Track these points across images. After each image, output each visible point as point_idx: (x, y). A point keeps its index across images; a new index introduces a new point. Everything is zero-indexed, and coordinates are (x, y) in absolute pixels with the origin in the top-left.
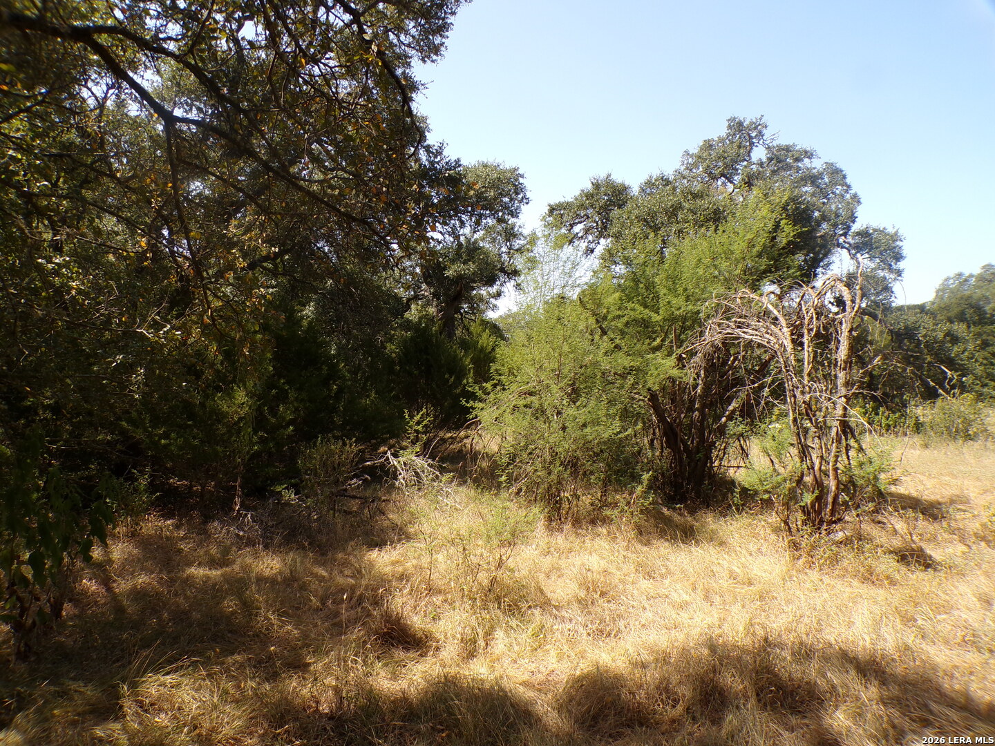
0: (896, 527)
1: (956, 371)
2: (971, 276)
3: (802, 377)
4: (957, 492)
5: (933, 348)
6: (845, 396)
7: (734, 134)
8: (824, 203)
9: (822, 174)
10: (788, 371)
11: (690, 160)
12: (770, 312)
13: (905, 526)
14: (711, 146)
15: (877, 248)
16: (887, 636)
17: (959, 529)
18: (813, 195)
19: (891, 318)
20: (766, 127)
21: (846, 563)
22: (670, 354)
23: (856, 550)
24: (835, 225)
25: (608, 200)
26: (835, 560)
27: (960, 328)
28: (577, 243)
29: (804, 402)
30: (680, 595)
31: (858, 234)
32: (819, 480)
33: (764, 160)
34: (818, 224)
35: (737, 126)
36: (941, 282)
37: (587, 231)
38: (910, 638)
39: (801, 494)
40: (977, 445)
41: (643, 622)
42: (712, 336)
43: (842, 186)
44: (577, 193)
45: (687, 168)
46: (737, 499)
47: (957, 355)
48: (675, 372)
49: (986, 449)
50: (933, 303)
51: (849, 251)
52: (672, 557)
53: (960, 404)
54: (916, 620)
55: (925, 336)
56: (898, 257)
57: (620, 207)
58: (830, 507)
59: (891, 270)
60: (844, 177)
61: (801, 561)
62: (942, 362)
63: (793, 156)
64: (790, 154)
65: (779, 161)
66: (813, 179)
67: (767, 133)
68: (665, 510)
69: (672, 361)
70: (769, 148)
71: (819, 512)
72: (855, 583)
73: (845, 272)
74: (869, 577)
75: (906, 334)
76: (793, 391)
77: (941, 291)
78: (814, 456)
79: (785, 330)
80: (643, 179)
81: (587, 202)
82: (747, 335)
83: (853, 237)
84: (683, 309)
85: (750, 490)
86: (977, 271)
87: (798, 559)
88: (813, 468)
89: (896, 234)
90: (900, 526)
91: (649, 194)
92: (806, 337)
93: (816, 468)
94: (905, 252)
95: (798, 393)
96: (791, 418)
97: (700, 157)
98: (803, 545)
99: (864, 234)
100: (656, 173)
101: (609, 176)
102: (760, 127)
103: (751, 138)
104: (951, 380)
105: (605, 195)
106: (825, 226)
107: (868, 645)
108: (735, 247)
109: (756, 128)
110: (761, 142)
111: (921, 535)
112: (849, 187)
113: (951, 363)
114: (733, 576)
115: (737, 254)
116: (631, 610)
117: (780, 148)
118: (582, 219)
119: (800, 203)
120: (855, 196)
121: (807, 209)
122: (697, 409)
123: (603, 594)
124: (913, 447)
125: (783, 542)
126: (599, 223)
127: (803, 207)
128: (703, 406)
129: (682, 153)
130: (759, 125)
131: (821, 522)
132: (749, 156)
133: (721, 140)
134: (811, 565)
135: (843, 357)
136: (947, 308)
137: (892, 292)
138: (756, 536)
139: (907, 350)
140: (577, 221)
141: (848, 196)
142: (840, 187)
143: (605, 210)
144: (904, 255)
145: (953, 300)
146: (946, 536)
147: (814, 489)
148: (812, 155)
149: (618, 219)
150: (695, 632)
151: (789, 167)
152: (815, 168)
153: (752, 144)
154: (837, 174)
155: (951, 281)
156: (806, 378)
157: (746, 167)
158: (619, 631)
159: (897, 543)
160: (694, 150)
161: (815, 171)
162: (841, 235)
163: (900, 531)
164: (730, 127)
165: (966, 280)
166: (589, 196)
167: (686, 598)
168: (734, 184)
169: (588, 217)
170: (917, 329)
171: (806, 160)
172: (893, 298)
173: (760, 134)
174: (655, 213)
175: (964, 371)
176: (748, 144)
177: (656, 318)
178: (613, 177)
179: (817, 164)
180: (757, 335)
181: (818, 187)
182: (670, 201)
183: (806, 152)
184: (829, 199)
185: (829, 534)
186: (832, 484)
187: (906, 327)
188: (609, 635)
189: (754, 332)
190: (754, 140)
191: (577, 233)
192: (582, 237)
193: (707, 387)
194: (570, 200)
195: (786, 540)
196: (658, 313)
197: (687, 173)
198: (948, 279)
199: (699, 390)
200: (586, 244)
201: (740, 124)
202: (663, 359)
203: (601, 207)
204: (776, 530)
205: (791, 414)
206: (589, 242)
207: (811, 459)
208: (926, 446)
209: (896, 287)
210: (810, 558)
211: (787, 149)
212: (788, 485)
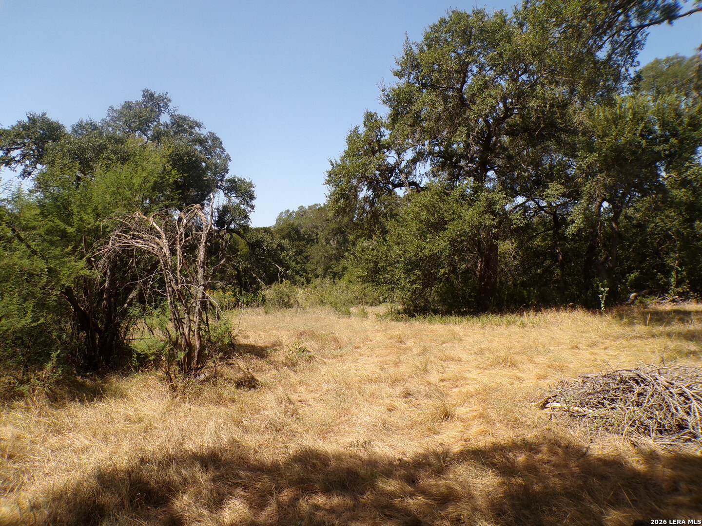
0: (240, 365)
1: (283, 268)
2: (293, 212)
3: (176, 273)
4: (276, 339)
5: (271, 254)
6: (203, 285)
7: (148, 102)
8: (208, 158)
9: (207, 139)
10: (166, 269)
11: (114, 114)
12: (154, 228)
13: (245, 364)
14: (130, 107)
15: (240, 190)
16: (224, 436)
17: (275, 361)
18: (201, 152)
19: (248, 236)
20: (170, 101)
21: (205, 394)
22: (81, 258)
23: (212, 385)
24: (215, 174)
25: (43, 134)
26: (198, 394)
27: (286, 242)
28: (14, 165)
29: (178, 290)
30: (82, 442)
31: (229, 181)
32: (188, 341)
33: (169, 123)
34: (204, 172)
35: (149, 96)
36: (278, 215)
37: (24, 156)
38: (238, 434)
39: (177, 353)
40: (293, 310)
41: (47, 471)
42: (114, 244)
43: (220, 148)
44: (15, 123)
45: (112, 119)
46: (135, 362)
47: (284, 258)
48: (87, 272)
49: (297, 312)
50: (275, 227)
51: (224, 191)
52: (79, 414)
53: (285, 286)
54: (242, 422)
55: (267, 246)
56: (252, 198)
57: (54, 140)
58: (196, 359)
59: (248, 205)
60: (221, 143)
61: (177, 398)
62: (276, 262)
63: (188, 124)
64: (186, 122)
65: (179, 126)
66: (201, 142)
67: (171, 106)
68: (79, 379)
69: (82, 263)
70: (172, 116)
71: (189, 363)
72: (211, 406)
73: (221, 204)
74: (220, 401)
75: (257, 245)
76: (170, 282)
77: (279, 220)
78: (185, 326)
79: (165, 241)
80: (75, 122)
81: (24, 132)
82: (139, 244)
83: (226, 182)
84: (92, 224)
85: (142, 355)
86: (296, 210)
87: (176, 397)
88: (184, 334)
89: (250, 183)
90: (242, 364)
91: (80, 134)
92: (178, 246)
93: (187, 334)
94: (256, 194)
95: (173, 284)
96: (169, 302)
97: (121, 113)
98: (179, 387)
99: (232, 181)
100: (85, 119)
101: (44, 114)
102: (165, 100)
103: (159, 106)
104: (281, 272)
105: (41, 129)
106: (209, 173)
107: (211, 445)
108: (134, 181)
109: (163, 100)
110: (167, 110)
111: (253, 368)
112: (224, 149)
113: (281, 263)
114: (127, 418)
115: (136, 187)
116: (37, 464)
117: (180, 117)
118: (19, 146)
119: (192, 156)
120: (227, 156)
121: (196, 161)
122: (105, 299)
123: (10, 457)
124: (259, 314)
125: (166, 388)
126: (36, 151)
127: (194, 159)
128: (109, 297)
129: (108, 108)
130: (165, 98)
131: (191, 370)
132: (159, 119)
133: (138, 103)
134: (183, 400)
135: (202, 260)
136: (282, 230)
137: (249, 219)
138: (147, 386)
139: (257, 255)
140: (13, 147)
141: (223, 156)
142: (218, 149)
143: (40, 142)
144: (255, 196)
145: (285, 225)
146: (267, 366)
147: (185, 349)
148: (200, 125)
149: (52, 150)
150: (89, 469)
151: (185, 131)
152: (202, 134)
153: (160, 111)
154: (215, 139)
155: (284, 215)
156: (178, 274)
157: (156, 126)
158: (23, 484)
159: (240, 375)
160: (118, 107)
161: (202, 136)
162: (219, 180)
163: (242, 367)
164: (144, 96)
165: (291, 214)
166: (25, 127)
167: (87, 443)
168: (147, 137)
169: (25, 145)
170: (263, 242)
171: (197, 128)
172: (249, 223)
173: (166, 106)
174: (85, 149)
175: (287, 267)
176: (157, 110)
177: (70, 230)
178: (49, 116)
179: (204, 132)
180: (145, 245)
181: (204, 147)
182: (97, 142)
183: (197, 123)
184: (212, 156)
185: (195, 377)
186: (197, 344)
187: (257, 241)
188: (12, 490)
189: (143, 242)
190: (162, 108)
191: (14, 158)
192: (19, 161)
193: (112, 282)
194: (7, 128)
195: (168, 386)
196: (72, 226)
197: (112, 123)
198: (282, 213)
199: (106, 284)
200: (23, 167)
201: (152, 95)
202: (76, 262)
203: (36, 139)
204: (162, 379)
205: (169, 299)
206: (27, 165)
207: (183, 329)
208: (266, 313)
209: (252, 216)
210: (183, 396)
211: (185, 119)
212: (168, 348)
